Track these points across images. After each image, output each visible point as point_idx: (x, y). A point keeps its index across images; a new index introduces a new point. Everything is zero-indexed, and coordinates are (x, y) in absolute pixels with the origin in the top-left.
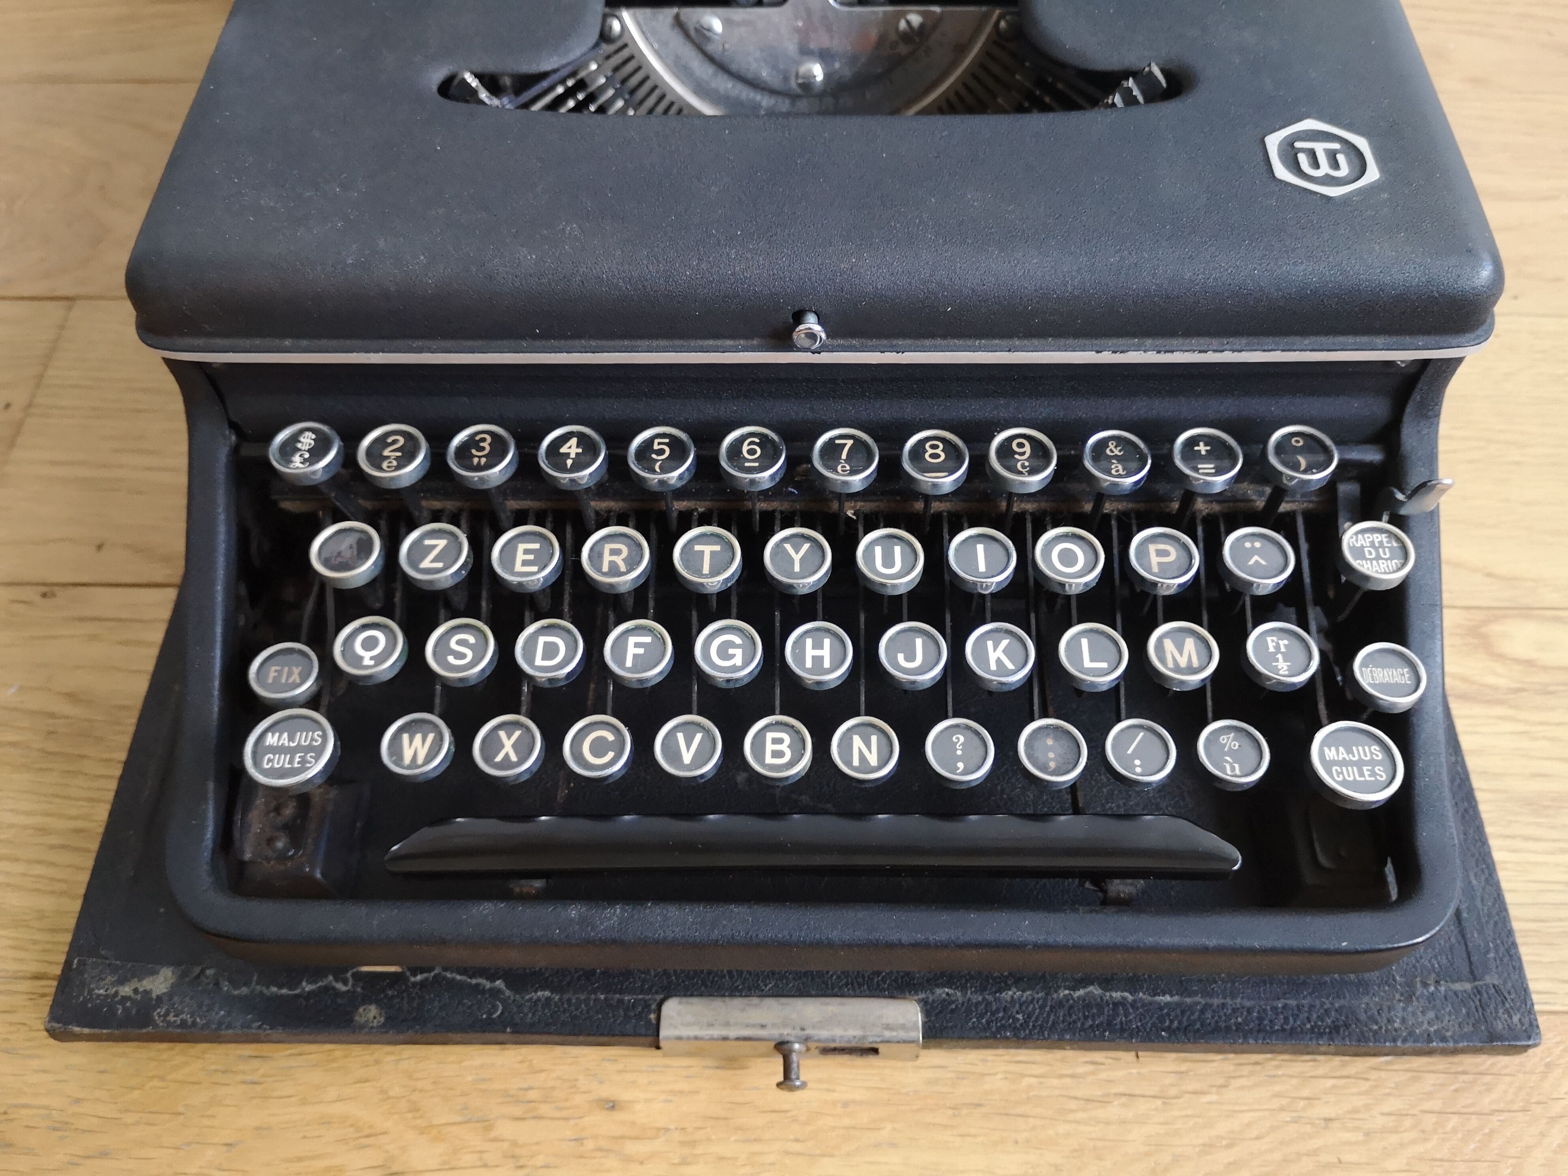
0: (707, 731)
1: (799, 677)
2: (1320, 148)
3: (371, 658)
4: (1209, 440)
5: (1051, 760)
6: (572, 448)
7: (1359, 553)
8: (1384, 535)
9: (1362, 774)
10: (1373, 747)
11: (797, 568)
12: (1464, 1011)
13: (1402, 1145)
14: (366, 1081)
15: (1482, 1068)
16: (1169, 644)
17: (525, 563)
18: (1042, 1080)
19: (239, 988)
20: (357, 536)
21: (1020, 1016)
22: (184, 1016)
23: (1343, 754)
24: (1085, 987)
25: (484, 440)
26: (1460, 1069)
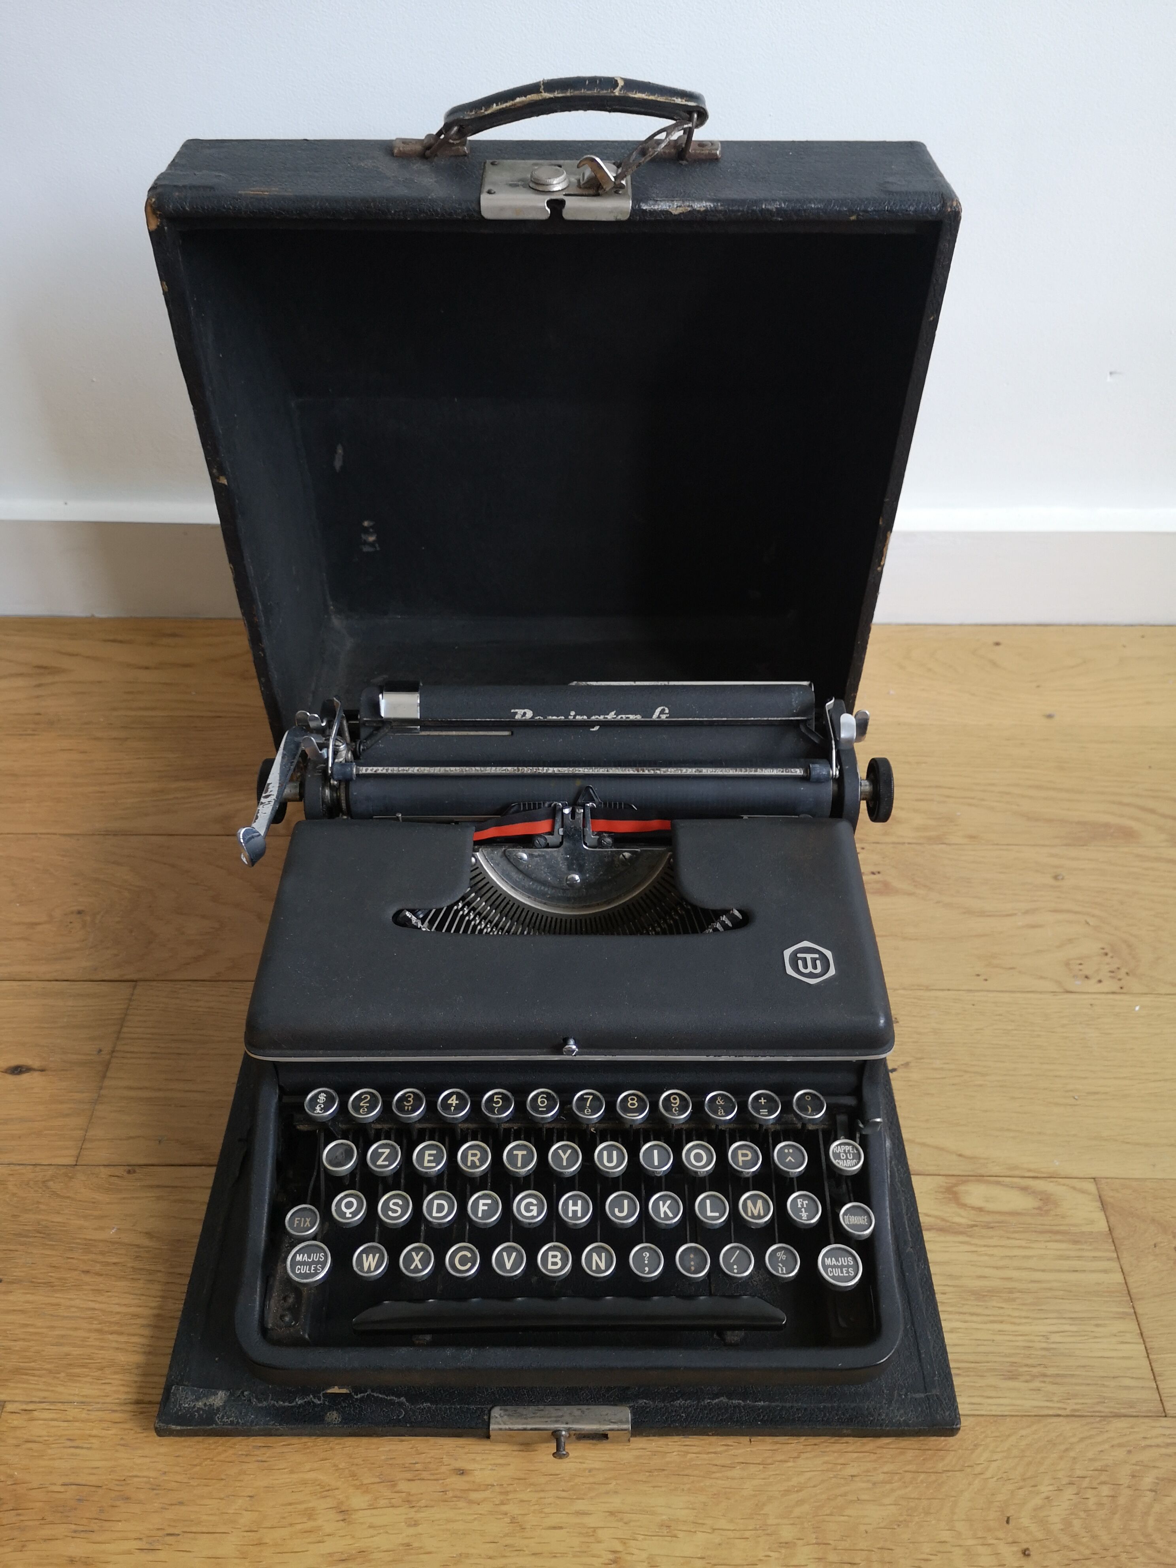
0: (519, 1252)
1: (565, 1221)
2: (809, 957)
3: (350, 1213)
4: (766, 1096)
5: (692, 1266)
6: (453, 1101)
7: (837, 1156)
8: (851, 1147)
9: (842, 1272)
10: (849, 1258)
11: (565, 1164)
12: (920, 1409)
13: (893, 1490)
14: (326, 1459)
15: (939, 1447)
16: (749, 1203)
17: (429, 1161)
18: (698, 1455)
19: (262, 1402)
20: (345, 1147)
21: (684, 1415)
22: (231, 1419)
23: (834, 1262)
24: (718, 1398)
25: (410, 1097)
26: (927, 1447)
